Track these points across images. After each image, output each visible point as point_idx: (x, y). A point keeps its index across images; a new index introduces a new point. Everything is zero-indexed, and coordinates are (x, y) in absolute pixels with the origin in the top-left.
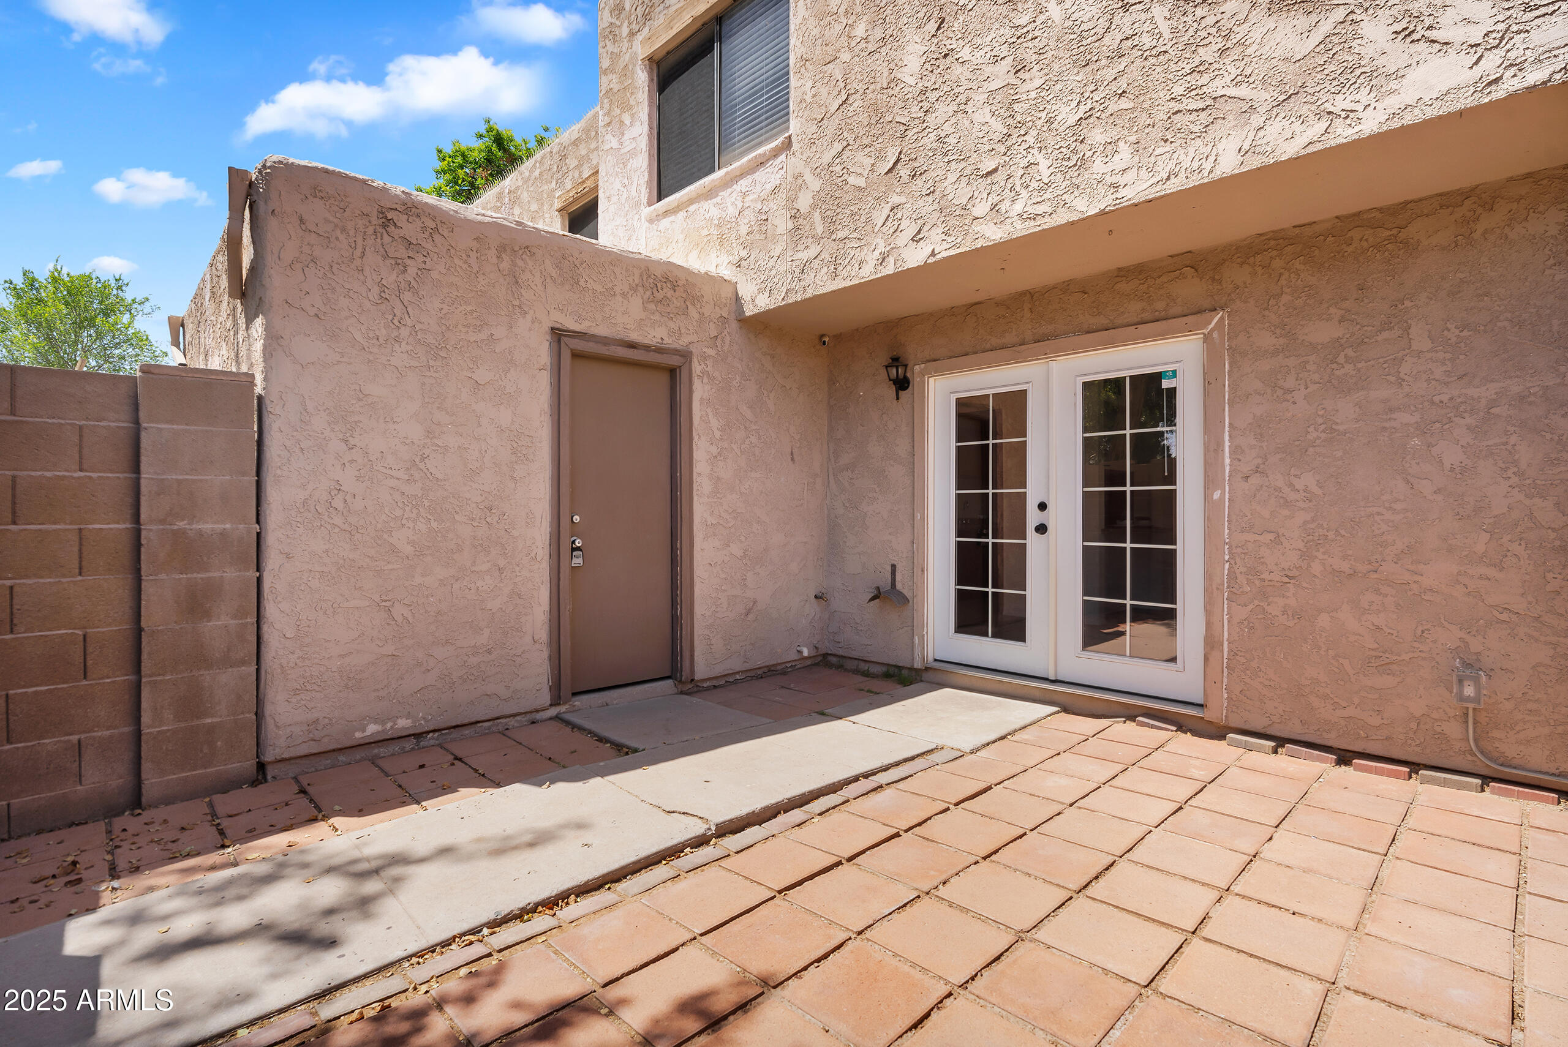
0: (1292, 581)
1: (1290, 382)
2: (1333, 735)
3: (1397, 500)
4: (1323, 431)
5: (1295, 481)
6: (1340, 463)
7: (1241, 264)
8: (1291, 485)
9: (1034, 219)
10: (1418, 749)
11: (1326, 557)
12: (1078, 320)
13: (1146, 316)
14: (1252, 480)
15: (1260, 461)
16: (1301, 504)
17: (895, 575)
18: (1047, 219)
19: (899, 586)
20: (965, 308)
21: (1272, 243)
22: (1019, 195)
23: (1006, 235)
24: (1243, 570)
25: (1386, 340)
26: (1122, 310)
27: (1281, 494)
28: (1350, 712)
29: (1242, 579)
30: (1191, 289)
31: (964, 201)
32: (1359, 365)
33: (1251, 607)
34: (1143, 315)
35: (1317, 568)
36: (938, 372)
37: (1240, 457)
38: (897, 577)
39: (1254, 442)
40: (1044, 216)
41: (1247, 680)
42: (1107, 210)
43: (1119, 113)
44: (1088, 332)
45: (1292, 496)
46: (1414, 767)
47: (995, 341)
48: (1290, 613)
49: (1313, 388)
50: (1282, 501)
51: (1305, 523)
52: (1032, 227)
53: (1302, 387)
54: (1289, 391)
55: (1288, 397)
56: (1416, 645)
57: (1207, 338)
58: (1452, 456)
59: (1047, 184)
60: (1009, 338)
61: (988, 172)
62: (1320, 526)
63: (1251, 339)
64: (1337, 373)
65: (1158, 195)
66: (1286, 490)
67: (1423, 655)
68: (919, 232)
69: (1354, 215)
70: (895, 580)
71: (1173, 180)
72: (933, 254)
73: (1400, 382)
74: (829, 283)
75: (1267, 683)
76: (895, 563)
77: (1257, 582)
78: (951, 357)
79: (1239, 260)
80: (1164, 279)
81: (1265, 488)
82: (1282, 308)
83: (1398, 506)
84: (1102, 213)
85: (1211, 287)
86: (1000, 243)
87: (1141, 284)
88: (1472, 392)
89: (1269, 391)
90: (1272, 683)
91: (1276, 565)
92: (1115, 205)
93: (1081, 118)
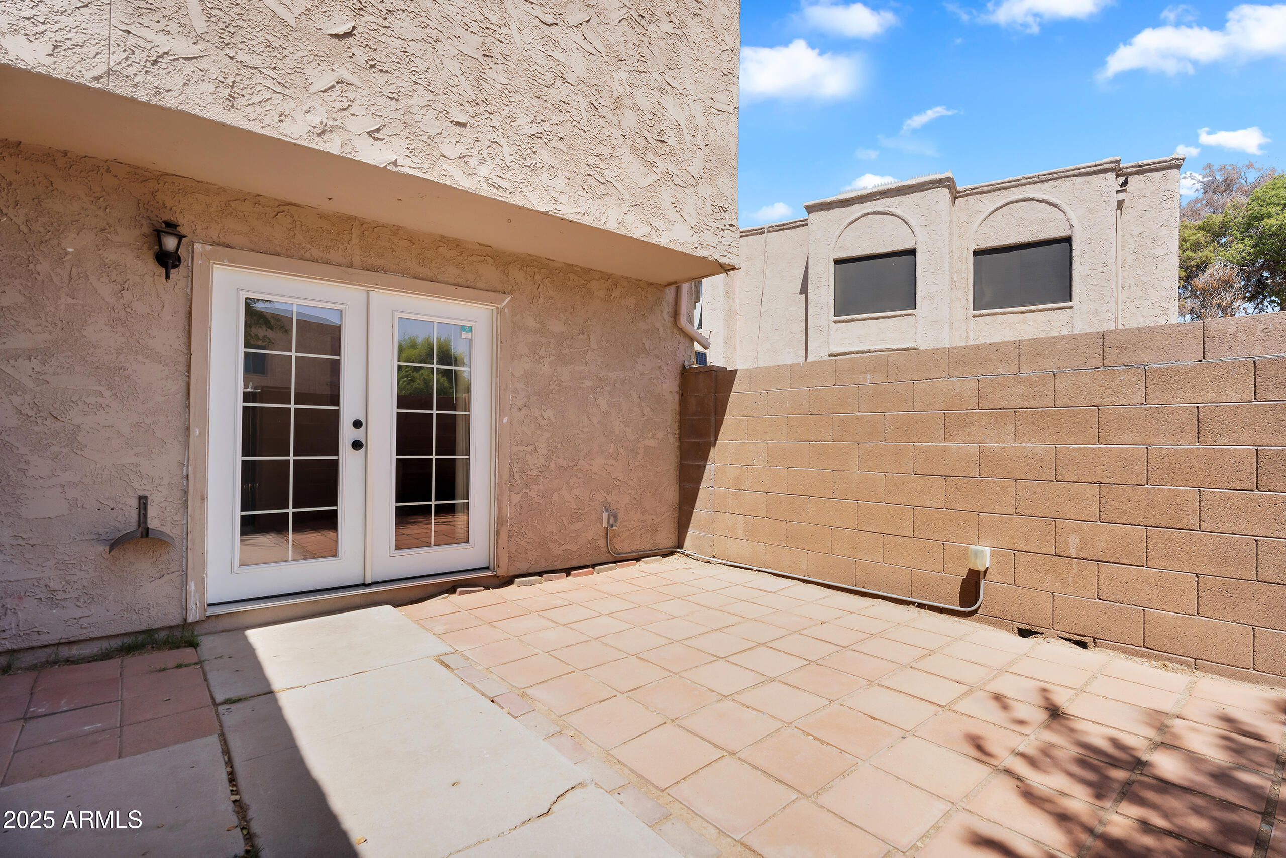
0: (542, 475)
1: (542, 353)
2: (558, 563)
3: (584, 427)
4: (556, 385)
5: (543, 413)
6: (563, 404)
7: (520, 270)
8: (542, 416)
9: (497, 189)
10: (590, 558)
11: (556, 459)
12: (406, 264)
13: (461, 281)
14: (524, 411)
15: (526, 399)
16: (546, 428)
17: (145, 509)
18: (507, 195)
19: (153, 523)
20: (277, 204)
21: (535, 263)
22: (485, 161)
23: (474, 188)
24: (518, 470)
25: (581, 339)
26: (443, 269)
27: (537, 421)
28: (566, 546)
29: (517, 476)
30: (490, 273)
31: (433, 133)
32: (572, 350)
33: (522, 493)
34: (459, 280)
35: (552, 466)
36: (232, 261)
37: (516, 395)
38: (149, 511)
39: (523, 387)
40: (505, 191)
41: (519, 542)
42: (550, 213)
43: (559, 150)
44: (415, 278)
45: (542, 422)
46: (593, 566)
47: (316, 252)
48: (540, 494)
49: (552, 358)
50: (537, 425)
51: (548, 439)
52: (493, 194)
53: (548, 357)
54: (541, 358)
55: (541, 361)
56: (590, 503)
57: (500, 312)
58: (603, 404)
59: (509, 167)
60: (335, 256)
61: (458, 122)
62: (554, 441)
63: (524, 320)
64: (562, 352)
65: (579, 221)
66: (540, 418)
67: (592, 507)
68: (378, 130)
69: (570, 265)
70: (145, 515)
71: (585, 217)
72: (395, 163)
73: (586, 364)
74: (219, 109)
75: (529, 541)
76: (146, 493)
77: (525, 477)
78: (253, 250)
79: (518, 266)
80: (474, 258)
81: (529, 417)
82: (540, 306)
83: (585, 430)
84: (545, 214)
85: (502, 277)
86: (467, 192)
87: (457, 255)
88: (610, 374)
89: (532, 355)
90: (531, 540)
91: (534, 465)
92: (554, 213)
93: (534, 135)
